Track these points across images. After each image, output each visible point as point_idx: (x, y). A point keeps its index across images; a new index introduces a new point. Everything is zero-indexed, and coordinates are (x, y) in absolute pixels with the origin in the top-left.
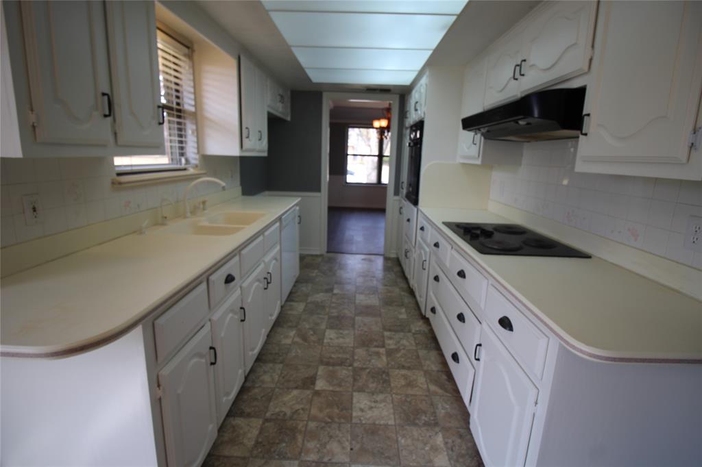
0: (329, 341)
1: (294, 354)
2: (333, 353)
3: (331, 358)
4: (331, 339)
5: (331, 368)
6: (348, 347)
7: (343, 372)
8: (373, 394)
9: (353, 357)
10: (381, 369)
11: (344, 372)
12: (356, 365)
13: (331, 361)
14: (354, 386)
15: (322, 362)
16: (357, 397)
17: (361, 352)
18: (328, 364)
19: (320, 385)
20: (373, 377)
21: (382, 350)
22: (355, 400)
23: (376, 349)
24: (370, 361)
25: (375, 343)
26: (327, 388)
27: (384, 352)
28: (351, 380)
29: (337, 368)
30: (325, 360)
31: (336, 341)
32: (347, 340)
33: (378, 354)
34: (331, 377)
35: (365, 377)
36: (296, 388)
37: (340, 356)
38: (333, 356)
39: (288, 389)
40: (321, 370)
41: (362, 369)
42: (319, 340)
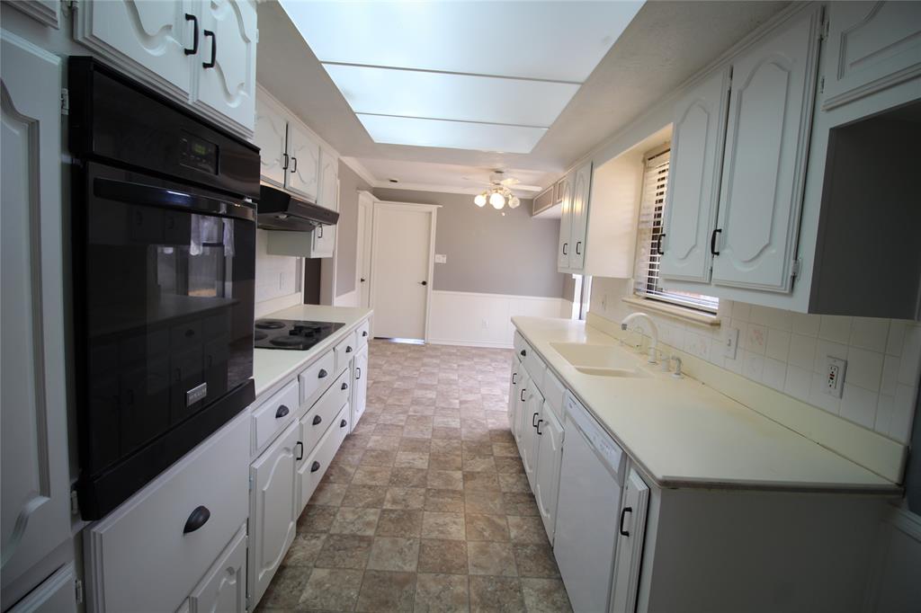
0: (457, 520)
1: (496, 502)
2: (451, 504)
3: (452, 498)
4: (455, 523)
5: (450, 488)
6: (431, 511)
7: (437, 484)
8: (410, 468)
9: (426, 499)
10: (396, 486)
11: (435, 484)
12: (423, 490)
13: (451, 495)
14: (427, 473)
15: (462, 494)
16: (425, 466)
17: (415, 504)
18: (454, 492)
19: (458, 475)
20: (407, 479)
21: (387, 506)
22: (427, 464)
23: (394, 507)
24: (407, 494)
25: (393, 516)
26: (450, 472)
27: (385, 503)
28: (429, 477)
29: (444, 488)
30: (458, 496)
31: (447, 520)
32: (432, 520)
33: (394, 502)
34: (448, 481)
35: (415, 480)
36: (478, 473)
37: (441, 500)
38: (450, 500)
39: (486, 472)
40: (460, 486)
41: (416, 486)
42: (472, 523)
